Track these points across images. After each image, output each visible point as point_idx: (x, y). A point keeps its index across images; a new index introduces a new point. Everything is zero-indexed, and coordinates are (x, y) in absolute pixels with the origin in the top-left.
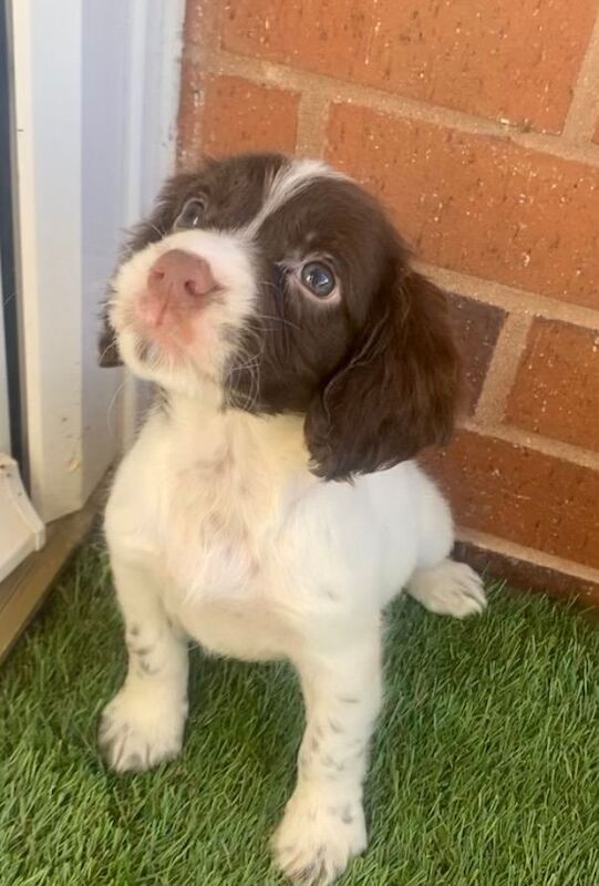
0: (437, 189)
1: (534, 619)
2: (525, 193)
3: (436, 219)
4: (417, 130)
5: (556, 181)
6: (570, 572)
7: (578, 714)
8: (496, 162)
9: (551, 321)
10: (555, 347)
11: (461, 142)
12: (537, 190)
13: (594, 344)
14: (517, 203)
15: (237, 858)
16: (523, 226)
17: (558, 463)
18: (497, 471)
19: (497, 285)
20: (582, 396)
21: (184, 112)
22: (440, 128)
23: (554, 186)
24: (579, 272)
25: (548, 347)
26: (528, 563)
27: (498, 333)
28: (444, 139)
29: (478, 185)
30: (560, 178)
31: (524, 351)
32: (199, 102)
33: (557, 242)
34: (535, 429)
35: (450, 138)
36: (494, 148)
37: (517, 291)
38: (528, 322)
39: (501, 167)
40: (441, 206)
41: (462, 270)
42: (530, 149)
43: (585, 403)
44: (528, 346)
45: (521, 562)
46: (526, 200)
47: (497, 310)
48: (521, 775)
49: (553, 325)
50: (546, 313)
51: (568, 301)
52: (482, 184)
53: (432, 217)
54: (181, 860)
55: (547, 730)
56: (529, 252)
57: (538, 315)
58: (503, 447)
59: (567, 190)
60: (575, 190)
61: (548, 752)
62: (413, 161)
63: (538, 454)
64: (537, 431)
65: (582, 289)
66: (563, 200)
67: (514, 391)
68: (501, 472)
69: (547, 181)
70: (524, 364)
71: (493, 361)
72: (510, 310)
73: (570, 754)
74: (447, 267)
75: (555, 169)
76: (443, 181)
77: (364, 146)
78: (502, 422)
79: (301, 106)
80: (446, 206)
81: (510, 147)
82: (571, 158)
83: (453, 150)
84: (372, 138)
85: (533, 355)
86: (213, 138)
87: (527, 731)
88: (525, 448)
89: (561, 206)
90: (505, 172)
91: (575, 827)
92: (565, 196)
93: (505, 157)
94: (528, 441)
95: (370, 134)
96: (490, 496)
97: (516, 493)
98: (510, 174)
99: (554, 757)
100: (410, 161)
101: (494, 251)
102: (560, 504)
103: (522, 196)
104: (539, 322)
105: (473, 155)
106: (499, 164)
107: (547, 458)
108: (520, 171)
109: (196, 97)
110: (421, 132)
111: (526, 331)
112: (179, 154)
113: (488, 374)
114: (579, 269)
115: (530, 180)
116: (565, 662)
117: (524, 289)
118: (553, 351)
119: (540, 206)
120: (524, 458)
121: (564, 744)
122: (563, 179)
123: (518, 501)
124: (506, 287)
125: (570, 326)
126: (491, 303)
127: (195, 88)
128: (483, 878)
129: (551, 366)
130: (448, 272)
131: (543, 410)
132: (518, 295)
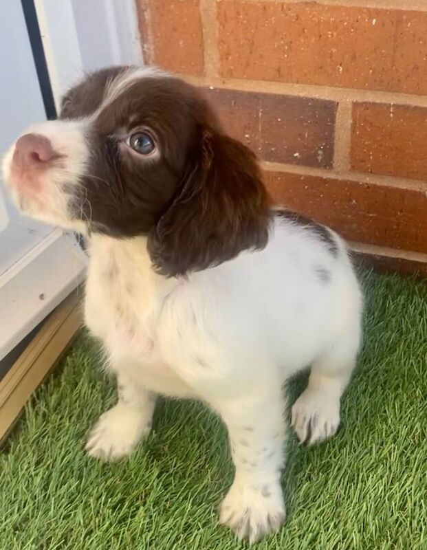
0: (282, 38)
1: (392, 288)
2: (330, 31)
3: (286, 56)
4: (265, 8)
5: (345, 21)
6: (412, 259)
7: (421, 338)
8: (310, 17)
9: (363, 103)
10: (369, 118)
11: (290, 10)
12: (337, 28)
13: (390, 113)
14: (328, 38)
15: (209, 433)
16: (334, 50)
17: (388, 190)
18: (354, 201)
19: (328, 88)
20: (391, 145)
21: (141, 23)
22: (276, 3)
23: (345, 24)
24: (371, 71)
25: (365, 120)
26: (386, 257)
27: (335, 117)
28: (280, 9)
29: (304, 32)
30: (347, 18)
31: (352, 124)
32: (147, 16)
33: (355, 56)
34: (370, 170)
35: (283, 8)
36: (308, 9)
37: (340, 89)
38: (350, 106)
39: (314, 19)
40: (286, 48)
41: (306, 83)
42: (327, 5)
43: (394, 149)
44: (353, 120)
45: (382, 257)
46: (332, 35)
47: (331, 102)
48: (386, 375)
49: (364, 105)
50: (359, 99)
51: (370, 90)
52: (306, 31)
53: (284, 55)
54: (176, 437)
55: (401, 348)
56: (341, 65)
57: (355, 101)
58: (354, 186)
59: (353, 24)
60: (358, 23)
61: (402, 361)
62: (266, 25)
63: (375, 186)
64: (371, 172)
65: (375, 81)
66: (352, 30)
67: (353, 149)
68: (357, 201)
69: (341, 21)
70: (353, 131)
71: (336, 133)
72: (339, 101)
73: (417, 361)
74: (297, 82)
75: (344, 14)
76: (285, 33)
77: (238, 22)
78: (350, 170)
79: (201, 7)
80: (290, 48)
81: (316, 6)
82: (352, 5)
83: (286, 15)
84: (241, 17)
85: (358, 125)
86: (159, 34)
87: (389, 350)
88: (366, 184)
89: (352, 34)
90: (317, 21)
91: (419, 400)
92: (353, 28)
93: (315, 13)
94: (368, 179)
95: (240, 15)
96: (354, 218)
97: (368, 212)
98: (320, 21)
99: (407, 364)
100: (264, 25)
101: (321, 68)
102: (396, 216)
103: (330, 33)
104: (355, 104)
105: (297, 16)
106: (313, 17)
107: (380, 187)
108: (325, 19)
109: (145, 13)
110: (267, 8)
111: (350, 112)
112: (143, 47)
113: (335, 142)
114: (371, 69)
115: (331, 23)
116: (411, 309)
117: (343, 87)
118: (368, 120)
119: (341, 37)
120: (367, 190)
121: (413, 356)
122: (349, 19)
123: (371, 217)
124: (334, 88)
125: (374, 104)
126: (327, 99)
127: (144, 8)
128: (361, 433)
129: (369, 130)
130: (299, 85)
131: (371, 158)
132: (340, 91)
